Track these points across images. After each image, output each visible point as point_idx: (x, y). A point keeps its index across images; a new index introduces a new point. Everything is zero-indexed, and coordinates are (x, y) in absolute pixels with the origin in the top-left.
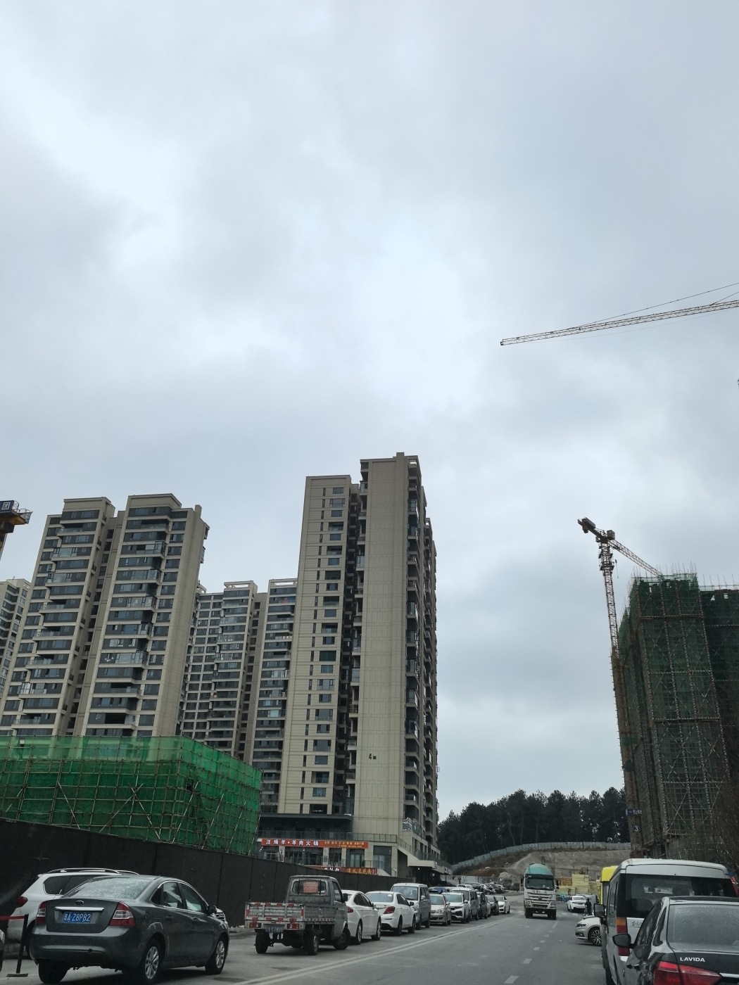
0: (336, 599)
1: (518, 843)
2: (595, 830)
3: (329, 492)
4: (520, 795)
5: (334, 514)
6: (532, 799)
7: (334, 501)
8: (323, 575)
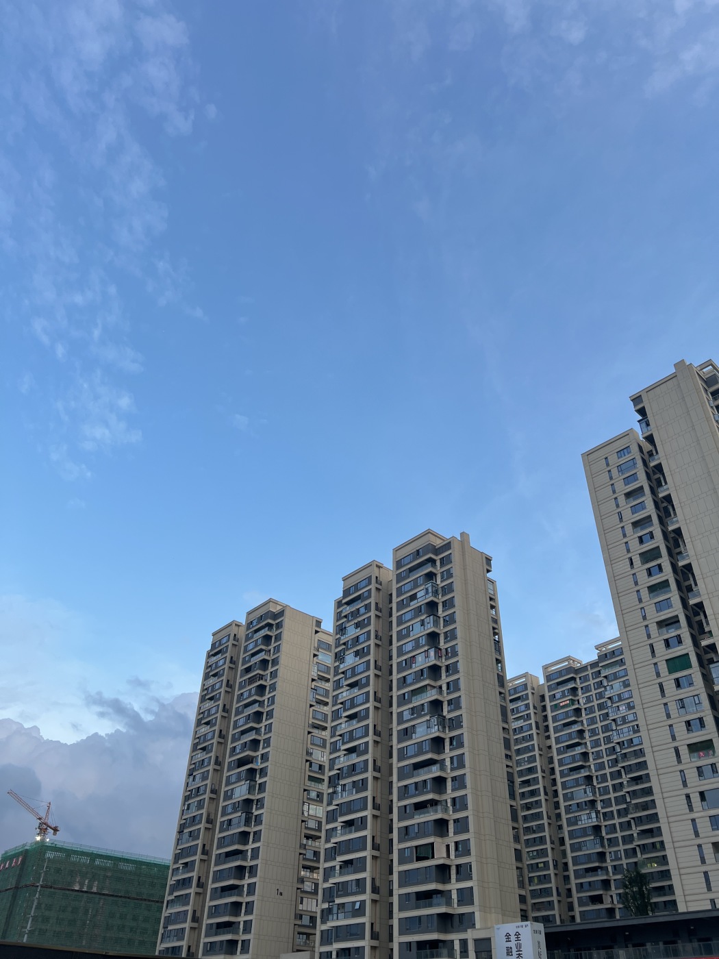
0: (665, 584)
3: (614, 460)
5: (627, 480)
7: (623, 467)
8: (637, 560)
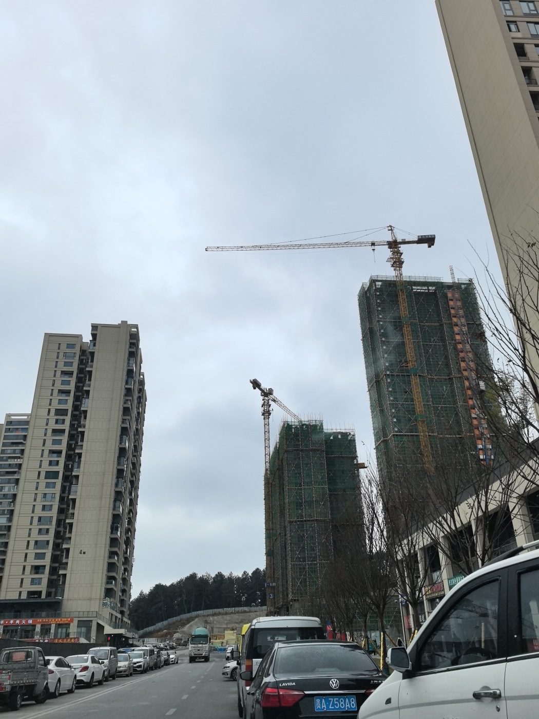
0: (63, 431)
1: (189, 612)
2: (244, 599)
3: (63, 347)
4: (193, 576)
5: (66, 364)
6: (202, 579)
7: (67, 354)
8: (53, 412)
